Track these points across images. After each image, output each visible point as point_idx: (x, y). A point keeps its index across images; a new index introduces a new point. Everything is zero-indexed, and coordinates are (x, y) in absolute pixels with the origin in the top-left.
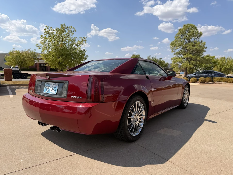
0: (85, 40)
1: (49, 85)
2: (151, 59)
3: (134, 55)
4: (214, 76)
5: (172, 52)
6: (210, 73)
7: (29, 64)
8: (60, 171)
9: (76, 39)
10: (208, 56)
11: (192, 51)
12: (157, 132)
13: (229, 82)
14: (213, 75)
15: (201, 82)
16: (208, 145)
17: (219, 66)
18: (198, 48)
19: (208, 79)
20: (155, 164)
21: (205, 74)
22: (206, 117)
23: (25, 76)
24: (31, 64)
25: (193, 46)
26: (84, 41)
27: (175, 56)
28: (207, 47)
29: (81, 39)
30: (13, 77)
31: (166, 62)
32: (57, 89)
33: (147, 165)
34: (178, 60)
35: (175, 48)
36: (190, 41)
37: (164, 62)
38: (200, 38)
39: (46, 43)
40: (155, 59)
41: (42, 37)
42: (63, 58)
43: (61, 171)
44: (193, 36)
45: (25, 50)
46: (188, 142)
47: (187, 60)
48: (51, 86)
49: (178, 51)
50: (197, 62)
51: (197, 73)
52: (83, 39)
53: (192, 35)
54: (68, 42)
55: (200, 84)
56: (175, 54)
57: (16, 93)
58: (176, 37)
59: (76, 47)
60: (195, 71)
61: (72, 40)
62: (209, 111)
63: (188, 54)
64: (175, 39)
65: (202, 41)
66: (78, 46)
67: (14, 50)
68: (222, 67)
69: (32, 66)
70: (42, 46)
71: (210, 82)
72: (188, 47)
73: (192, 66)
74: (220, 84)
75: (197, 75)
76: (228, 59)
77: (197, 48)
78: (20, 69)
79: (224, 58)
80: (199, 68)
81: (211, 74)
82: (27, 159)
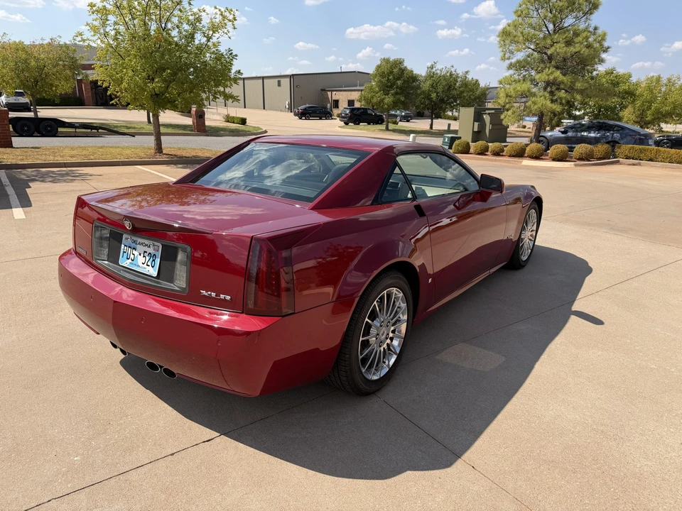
0: (231, 17)
1: (133, 245)
2: (437, 74)
3: (386, 61)
4: (622, 138)
5: (503, 59)
6: (609, 130)
7: (57, 86)
8: (181, 492)
9: (203, 14)
10: (609, 73)
11: (565, 60)
12: (438, 357)
13: (660, 160)
14: (617, 136)
15: (580, 159)
16: (568, 405)
17: (638, 103)
18: (582, 52)
19: (601, 148)
20: (428, 470)
21: (595, 132)
22: (576, 302)
23: (49, 126)
24: (64, 87)
25: (569, 43)
26: (230, 21)
27: (511, 72)
28: (609, 48)
29: (219, 13)
30: (11, 129)
31: (482, 85)
32: (158, 261)
33: (405, 471)
34: (519, 88)
35: (513, 47)
36: (561, 26)
37: (476, 83)
38: (593, 17)
39: (107, 30)
40: (451, 75)
41: (94, 8)
42: (164, 81)
43: (184, 493)
44: (572, 11)
45: (42, 39)
46: (518, 395)
47: (545, 89)
48: (141, 248)
49: (521, 59)
50: (575, 95)
51: (572, 127)
52: (227, 14)
53: (568, 7)
54: (178, 27)
55: (576, 165)
56: (510, 67)
57: (30, 201)
58: (519, 13)
59: (204, 40)
60: (567, 122)
61: (191, 18)
62: (588, 280)
63: (549, 69)
64: (515, 17)
65: (596, 29)
66: (209, 39)
67: (4, 40)
68: (649, 108)
69: (66, 94)
70: (96, 37)
71: (604, 159)
72: (552, 46)
73: (557, 108)
74: (634, 165)
75: (570, 134)
76: (669, 80)
77: (579, 52)
78: (30, 101)
79: (659, 79)
80: (579, 110)
81: (613, 134)
82: (90, 452)
